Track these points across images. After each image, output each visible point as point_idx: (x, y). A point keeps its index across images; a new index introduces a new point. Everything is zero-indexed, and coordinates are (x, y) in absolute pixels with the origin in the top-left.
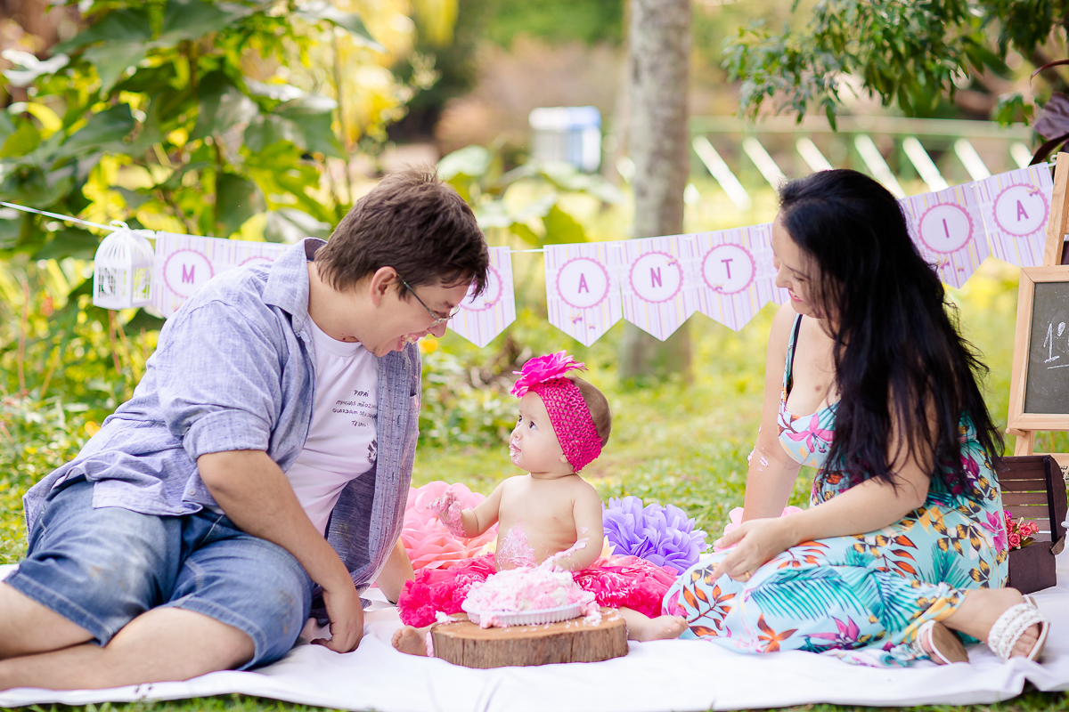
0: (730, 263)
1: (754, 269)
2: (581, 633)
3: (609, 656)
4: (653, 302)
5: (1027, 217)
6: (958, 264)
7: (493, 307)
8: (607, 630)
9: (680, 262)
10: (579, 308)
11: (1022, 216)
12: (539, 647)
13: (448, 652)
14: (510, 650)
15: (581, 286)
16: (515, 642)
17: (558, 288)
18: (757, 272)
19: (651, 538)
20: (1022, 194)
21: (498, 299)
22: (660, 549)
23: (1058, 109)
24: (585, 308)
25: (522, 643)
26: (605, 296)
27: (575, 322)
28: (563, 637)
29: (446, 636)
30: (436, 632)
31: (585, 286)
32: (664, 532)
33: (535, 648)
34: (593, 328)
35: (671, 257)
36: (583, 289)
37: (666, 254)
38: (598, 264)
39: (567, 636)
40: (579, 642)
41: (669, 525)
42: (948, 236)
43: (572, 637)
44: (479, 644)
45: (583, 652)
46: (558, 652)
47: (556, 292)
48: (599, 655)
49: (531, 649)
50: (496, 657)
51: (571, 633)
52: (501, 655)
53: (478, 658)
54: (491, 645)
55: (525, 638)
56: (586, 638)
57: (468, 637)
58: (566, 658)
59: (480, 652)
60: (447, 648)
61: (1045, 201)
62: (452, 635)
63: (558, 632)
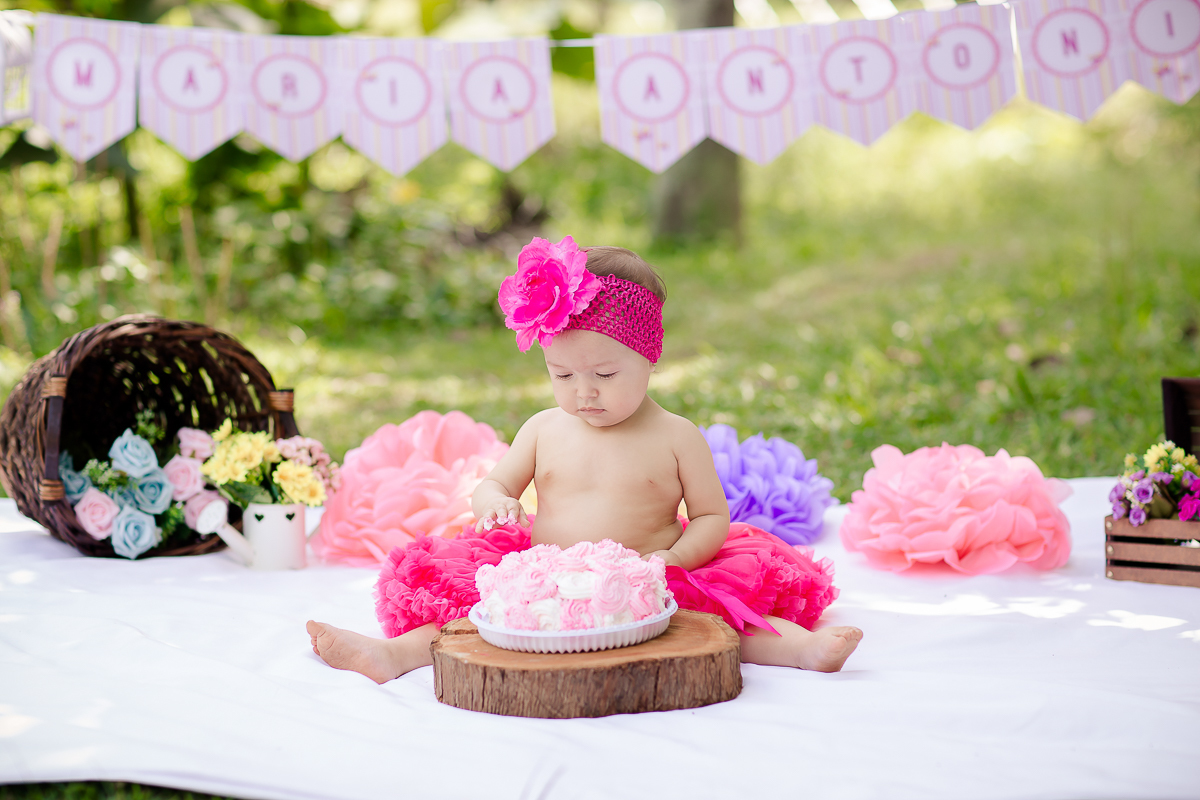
2: (672, 660)
3: (715, 697)
8: (712, 657)
9: (791, 62)
12: (606, 683)
13: (458, 685)
14: (559, 687)
16: (567, 675)
19: (755, 492)
21: (529, 106)
22: (768, 508)
25: (579, 676)
28: (644, 667)
29: (456, 660)
30: (441, 651)
31: (655, 93)
32: (772, 481)
33: (599, 685)
35: (778, 53)
36: (652, 96)
37: (769, 48)
38: (674, 62)
39: (650, 665)
40: (669, 674)
41: (779, 471)
42: (1170, 33)
43: (657, 667)
44: (510, 675)
45: (673, 692)
46: (634, 692)
48: (698, 696)
49: (593, 686)
50: (537, 697)
51: (656, 661)
52: (544, 695)
53: (507, 697)
54: (529, 679)
55: (583, 669)
56: (678, 669)
57: (490, 663)
58: (647, 699)
59: (511, 689)
60: (458, 679)
62: (465, 659)
63: (635, 660)
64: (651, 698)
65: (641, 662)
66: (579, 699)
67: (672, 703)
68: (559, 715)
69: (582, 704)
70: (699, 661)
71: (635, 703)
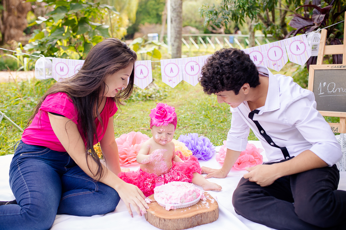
4: (191, 75)
5: (299, 50)
6: (278, 64)
7: (146, 78)
9: (199, 64)
10: (170, 77)
12: (190, 220)
13: (152, 220)
14: (179, 223)
15: (171, 71)
17: (164, 72)
20: (298, 43)
21: (147, 75)
23: (297, 20)
24: (172, 77)
26: (178, 74)
31: (172, 71)
34: (174, 83)
35: (197, 62)
37: (195, 62)
38: (176, 64)
39: (200, 215)
40: (204, 216)
42: (276, 56)
44: (167, 220)
46: (196, 221)
47: (164, 73)
48: (211, 220)
50: (173, 225)
51: (201, 213)
52: (175, 225)
53: (166, 225)
54: (171, 221)
55: (185, 218)
56: (206, 215)
57: (162, 217)
58: (199, 222)
59: (167, 224)
60: (152, 218)
61: (305, 45)
62: (154, 215)
63: (196, 214)
64: (200, 222)
65: (198, 214)
66: (183, 225)
67: (205, 223)
69: (184, 226)
70: (211, 212)
71: (196, 224)
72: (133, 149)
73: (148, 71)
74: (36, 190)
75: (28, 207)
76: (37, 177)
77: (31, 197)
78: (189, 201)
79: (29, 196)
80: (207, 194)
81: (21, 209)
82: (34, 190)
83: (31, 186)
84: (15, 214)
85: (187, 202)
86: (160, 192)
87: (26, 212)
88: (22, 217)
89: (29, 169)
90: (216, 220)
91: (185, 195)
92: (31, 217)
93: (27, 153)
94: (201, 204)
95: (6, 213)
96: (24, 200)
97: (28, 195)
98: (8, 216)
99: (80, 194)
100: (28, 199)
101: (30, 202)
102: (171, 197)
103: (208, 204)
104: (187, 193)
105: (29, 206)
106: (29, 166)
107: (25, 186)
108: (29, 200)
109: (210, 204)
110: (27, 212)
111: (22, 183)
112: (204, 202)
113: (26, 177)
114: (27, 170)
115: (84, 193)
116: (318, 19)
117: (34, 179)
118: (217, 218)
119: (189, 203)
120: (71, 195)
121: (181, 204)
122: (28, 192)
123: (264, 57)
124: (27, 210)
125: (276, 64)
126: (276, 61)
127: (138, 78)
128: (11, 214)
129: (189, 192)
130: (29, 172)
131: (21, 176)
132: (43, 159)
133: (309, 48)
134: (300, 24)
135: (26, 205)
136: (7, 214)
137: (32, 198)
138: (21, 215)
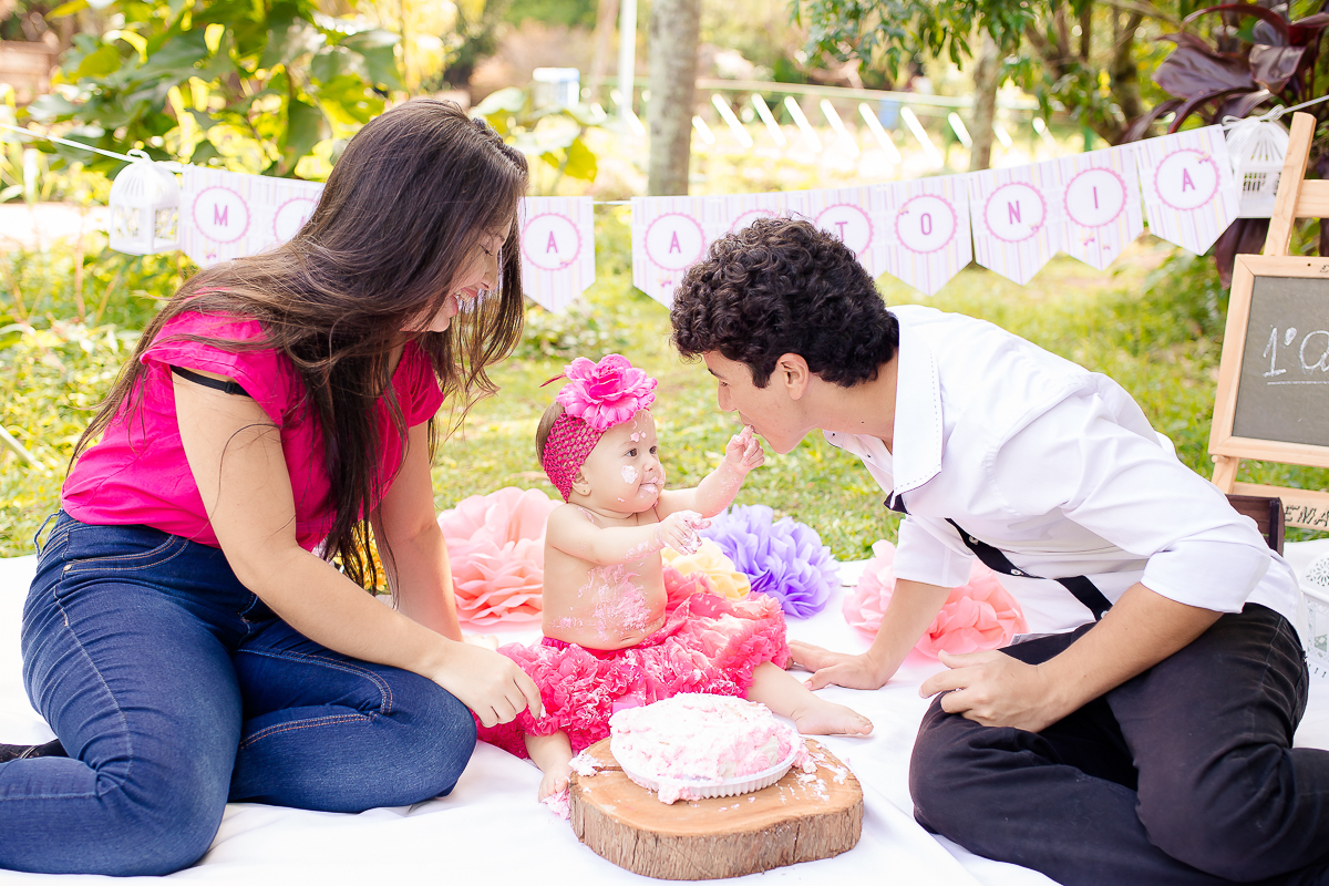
0: (845, 226)
1: (872, 234)
2: (813, 819)
5: (1194, 188)
6: (1104, 242)
7: (569, 266)
8: (847, 811)
10: (668, 270)
11: (1188, 187)
14: (711, 851)
15: (672, 246)
16: (718, 839)
17: (646, 247)
18: (874, 238)
20: (1190, 161)
21: (575, 258)
23: (1187, 64)
24: (675, 270)
25: (729, 840)
27: (663, 285)
28: (787, 826)
31: (677, 245)
33: (747, 846)
36: (675, 249)
38: (694, 221)
39: (792, 823)
40: (808, 830)
42: (1097, 208)
43: (798, 825)
44: (664, 841)
45: (811, 845)
46: (777, 848)
47: (644, 251)
49: (741, 847)
50: (689, 860)
51: (798, 819)
52: (696, 858)
53: (659, 859)
54: (683, 844)
55: (734, 834)
56: (817, 825)
57: (645, 827)
58: (788, 853)
59: (664, 852)
60: (604, 831)
61: (1217, 170)
62: (616, 817)
63: (780, 820)
64: (791, 852)
65: (785, 822)
66: (728, 860)
67: (809, 855)
68: (709, 874)
69: (731, 864)
70: (836, 817)
71: (777, 858)
72: (513, 560)
73: (580, 239)
74: (150, 706)
75: (126, 771)
76: (147, 656)
77: (131, 732)
78: (750, 769)
79: (124, 728)
80: (818, 746)
81: (98, 779)
82: (140, 705)
83: (127, 691)
84: (75, 795)
85: (743, 774)
86: (637, 731)
87: (120, 791)
88: (105, 808)
89: (111, 625)
90: (850, 849)
91: (738, 744)
92: (140, 808)
93: (93, 560)
94: (795, 786)
95: (40, 792)
96: (104, 742)
97: (120, 723)
98: (45, 800)
99: (321, 722)
100: (118, 740)
101: (130, 752)
102: (681, 751)
103: (821, 785)
104: (744, 740)
105: (129, 764)
106: (108, 612)
107: (99, 691)
108: (125, 743)
109: (830, 784)
110: (123, 788)
111: (88, 680)
112: (803, 777)
113: (101, 655)
114: (103, 628)
115: (336, 720)
116: (1275, 66)
117: (135, 663)
118: (857, 841)
119: (753, 777)
120: (286, 727)
121: (721, 779)
122: (115, 712)
123: (1048, 208)
124: (122, 781)
125: (1096, 240)
126: (1095, 229)
127: (539, 267)
128: (57, 793)
129: (752, 734)
130: (111, 636)
131: (78, 650)
132: (159, 583)
133: (1233, 185)
134: (1201, 80)
135: (115, 763)
136: (43, 796)
137: (135, 737)
138: (99, 799)
